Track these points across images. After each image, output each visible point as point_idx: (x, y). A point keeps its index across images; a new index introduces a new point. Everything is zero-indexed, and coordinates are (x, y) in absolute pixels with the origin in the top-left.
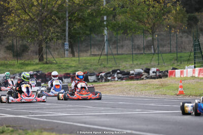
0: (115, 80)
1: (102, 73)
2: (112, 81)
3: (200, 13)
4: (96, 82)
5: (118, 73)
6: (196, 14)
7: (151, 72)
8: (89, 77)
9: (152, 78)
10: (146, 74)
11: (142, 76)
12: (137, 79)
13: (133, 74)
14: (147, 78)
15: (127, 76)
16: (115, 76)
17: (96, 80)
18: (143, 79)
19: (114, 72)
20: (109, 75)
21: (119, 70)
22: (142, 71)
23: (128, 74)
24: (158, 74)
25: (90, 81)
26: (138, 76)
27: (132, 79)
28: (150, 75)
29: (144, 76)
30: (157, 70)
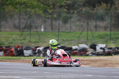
1: (38, 47)
4: (32, 56)
5: (59, 48)
7: (98, 48)
8: (25, 51)
9: (98, 54)
10: (92, 49)
12: (81, 55)
13: (76, 49)
14: (93, 54)
15: (69, 51)
17: (32, 54)
18: (88, 55)
21: (60, 45)
23: (70, 49)
24: (106, 50)
25: (25, 55)
26: (83, 52)
28: (97, 51)
29: (89, 52)
30: (106, 47)
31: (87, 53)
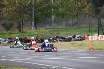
0: (57, 42)
1: (51, 38)
2: (56, 42)
3: (101, 7)
5: (59, 38)
6: (99, 8)
7: (76, 37)
8: (44, 40)
9: (76, 40)
11: (72, 39)
12: (69, 41)
13: (67, 38)
14: (74, 40)
15: (64, 39)
16: (58, 39)
18: (72, 41)
19: (57, 37)
20: (54, 39)
21: (60, 36)
22: (72, 37)
24: (80, 38)
26: (70, 40)
27: (66, 41)
28: (76, 39)
29: (73, 40)
30: (79, 36)
31: (72, 40)
